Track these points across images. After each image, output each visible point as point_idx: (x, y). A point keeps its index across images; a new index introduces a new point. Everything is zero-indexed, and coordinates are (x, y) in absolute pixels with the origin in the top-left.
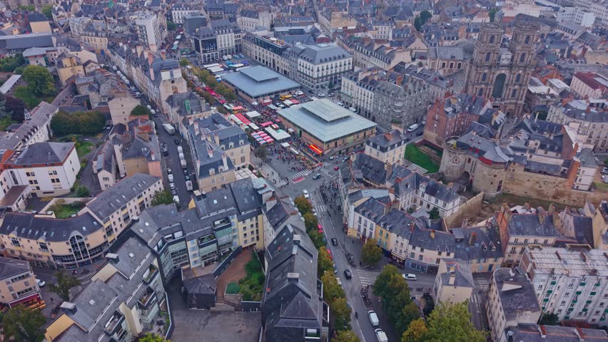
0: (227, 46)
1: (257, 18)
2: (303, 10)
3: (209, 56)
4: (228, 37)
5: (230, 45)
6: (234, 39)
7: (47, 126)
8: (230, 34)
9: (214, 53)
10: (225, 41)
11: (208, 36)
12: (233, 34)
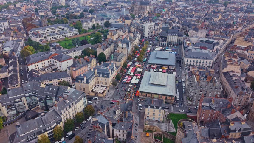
0: (173, 41)
1: (197, 32)
2: (228, 33)
3: (162, 43)
4: (174, 37)
5: (175, 41)
6: (177, 39)
7: (82, 51)
8: (175, 36)
9: (165, 43)
10: (170, 39)
11: (163, 35)
12: (177, 36)
